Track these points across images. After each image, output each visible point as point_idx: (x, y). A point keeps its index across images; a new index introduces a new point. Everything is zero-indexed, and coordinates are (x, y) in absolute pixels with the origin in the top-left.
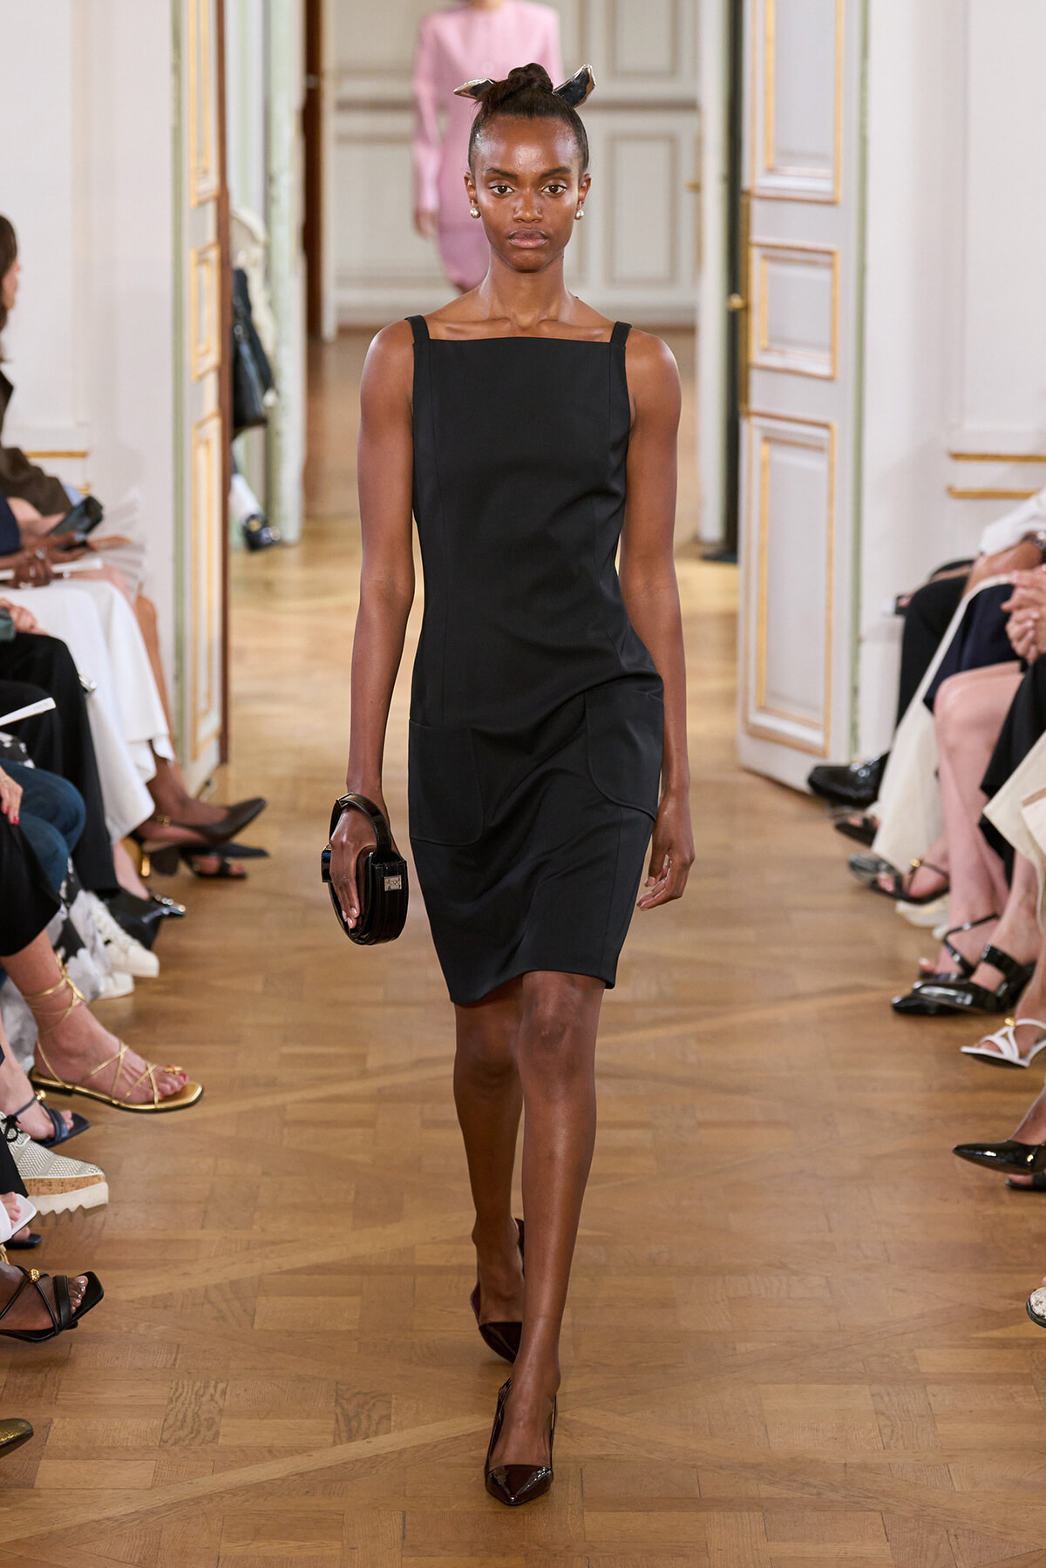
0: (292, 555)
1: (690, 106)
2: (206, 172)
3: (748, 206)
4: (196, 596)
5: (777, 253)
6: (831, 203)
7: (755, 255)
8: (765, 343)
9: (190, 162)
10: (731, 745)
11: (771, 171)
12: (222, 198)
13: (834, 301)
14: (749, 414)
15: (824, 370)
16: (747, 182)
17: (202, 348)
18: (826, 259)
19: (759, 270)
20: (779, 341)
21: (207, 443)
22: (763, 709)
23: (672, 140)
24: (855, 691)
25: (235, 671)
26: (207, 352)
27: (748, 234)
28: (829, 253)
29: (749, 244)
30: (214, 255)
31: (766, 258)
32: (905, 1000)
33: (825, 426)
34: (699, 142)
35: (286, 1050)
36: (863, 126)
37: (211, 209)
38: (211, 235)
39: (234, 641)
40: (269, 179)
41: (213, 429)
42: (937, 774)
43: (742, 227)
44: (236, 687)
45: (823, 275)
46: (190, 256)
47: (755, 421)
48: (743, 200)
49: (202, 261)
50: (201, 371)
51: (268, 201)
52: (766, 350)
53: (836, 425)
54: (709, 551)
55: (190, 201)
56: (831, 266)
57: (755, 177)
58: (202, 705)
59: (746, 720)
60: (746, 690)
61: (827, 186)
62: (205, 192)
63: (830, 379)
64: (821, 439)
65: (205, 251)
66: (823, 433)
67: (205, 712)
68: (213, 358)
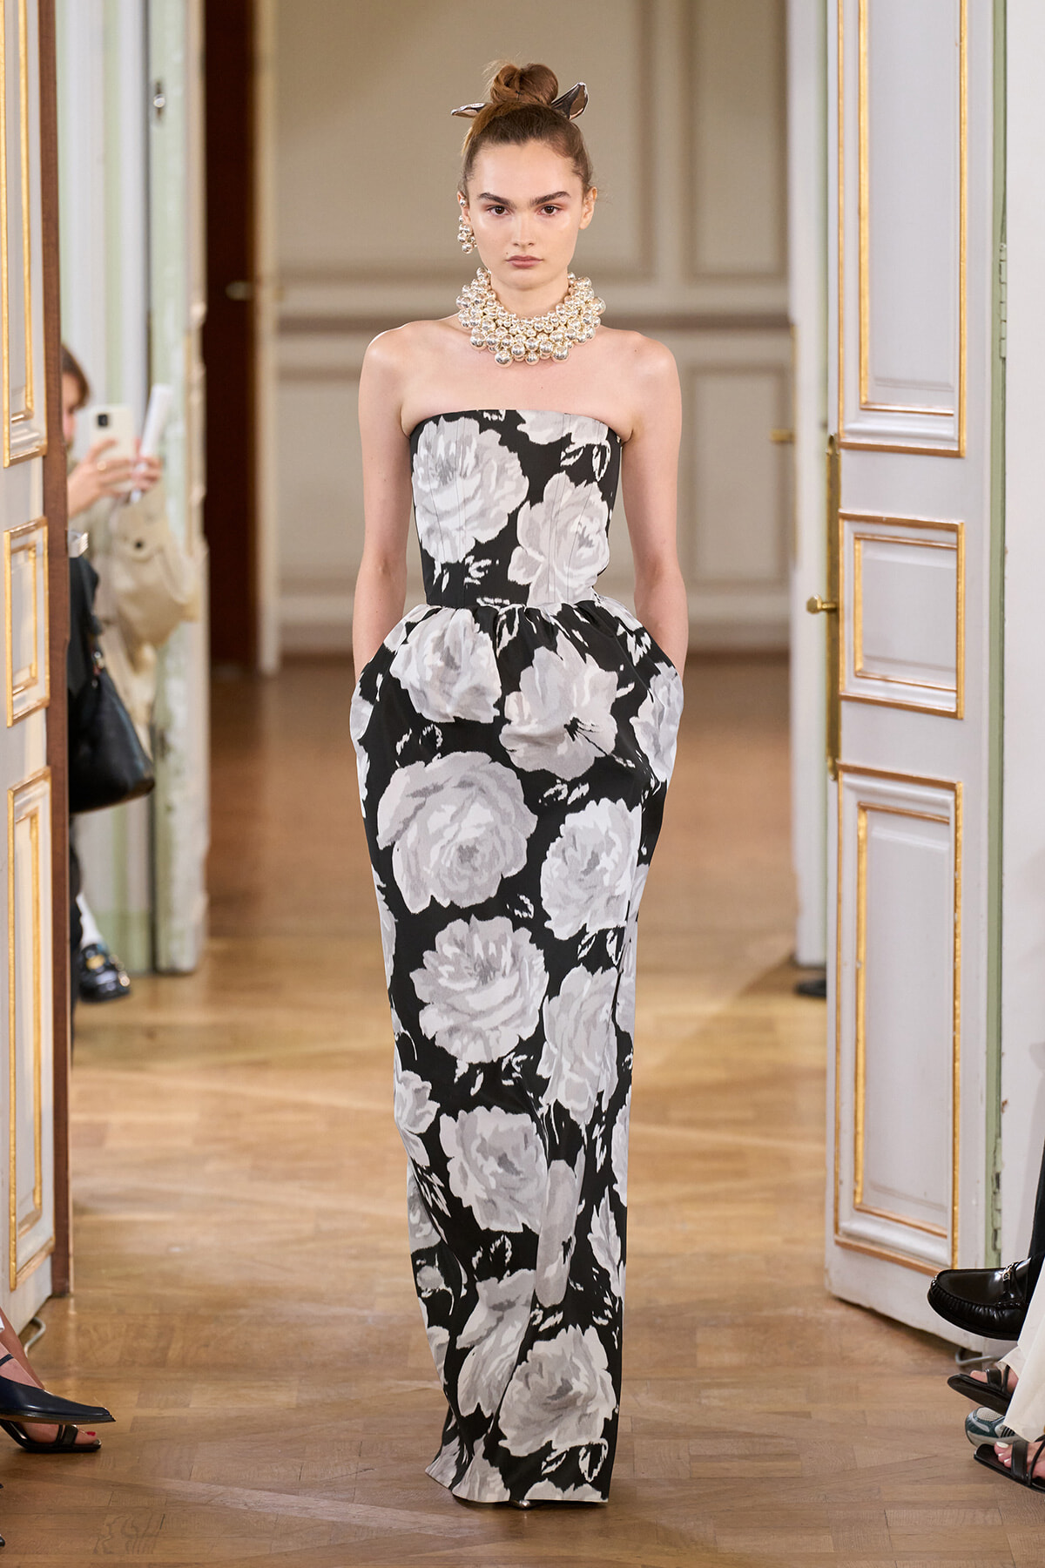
2: (27, 416)
3: (836, 461)
5: (879, 530)
6: (956, 455)
7: (849, 535)
8: (861, 665)
11: (866, 408)
12: (55, 452)
13: (958, 601)
14: (839, 770)
15: (945, 702)
17: (23, 677)
18: (952, 537)
19: (851, 556)
20: (881, 662)
21: (33, 817)
22: (860, 1210)
24: (996, 1180)
26: (33, 681)
28: (952, 528)
29: (838, 517)
30: (40, 537)
31: (857, 538)
33: (951, 787)
36: (999, 339)
37: (37, 464)
38: (35, 508)
39: (76, 1117)
41: (41, 797)
44: (77, 1187)
45: (946, 562)
47: (848, 780)
49: (21, 547)
50: (19, 711)
52: (861, 675)
53: (960, 787)
55: (4, 458)
56: (955, 548)
57: (843, 419)
58: (29, 1208)
59: (837, 1229)
60: (838, 1182)
61: (947, 429)
62: (29, 443)
63: (953, 716)
64: (944, 805)
65: (27, 531)
66: (947, 797)
67: (34, 1218)
68: (40, 692)
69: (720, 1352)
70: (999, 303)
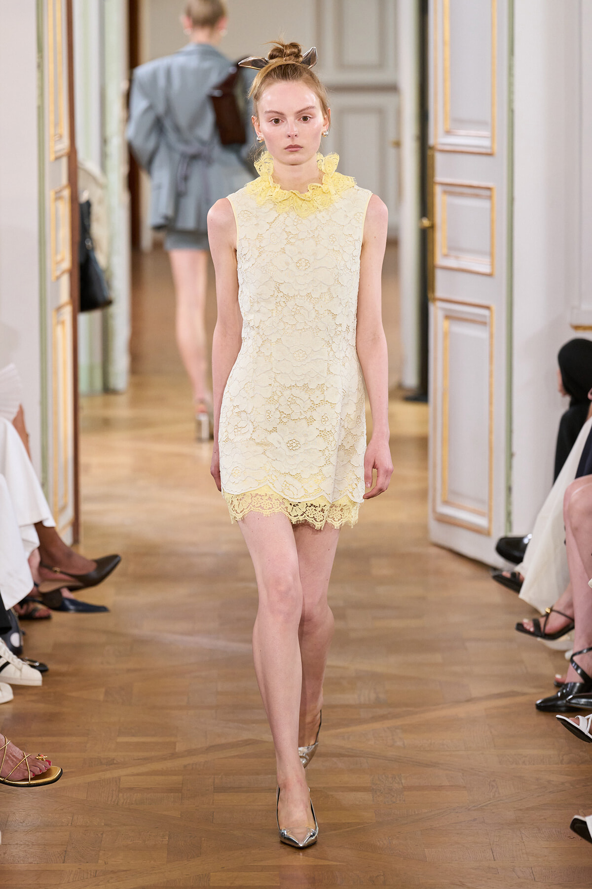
0: (122, 400)
1: (392, 88)
2: (61, 137)
3: (433, 157)
4: (56, 428)
5: (453, 189)
6: (491, 155)
7: (438, 190)
8: (445, 251)
9: (50, 130)
10: (425, 529)
11: (448, 133)
12: (72, 154)
13: (492, 222)
14: (435, 300)
15: (486, 269)
16: (432, 141)
17: (59, 258)
18: (487, 193)
19: (441, 200)
20: (454, 249)
21: (63, 323)
22: (446, 503)
23: (380, 112)
24: (509, 489)
25: (83, 479)
26: (62, 260)
27: (433, 176)
28: (489, 189)
29: (434, 183)
30: (66, 193)
31: (445, 192)
32: (545, 701)
33: (487, 308)
34: (399, 113)
35: (121, 739)
36: (511, 101)
37: (64, 162)
38: (64, 180)
39: (83, 459)
40: (104, 141)
41: (67, 313)
42: (565, 542)
43: (429, 172)
44: (84, 491)
45: (484, 204)
46: (50, 194)
47: (439, 304)
48: (429, 152)
49: (58, 198)
50: (58, 273)
51: (104, 156)
52: (446, 256)
53: (494, 307)
54: (409, 394)
55: (50, 157)
56: (490, 198)
57: (438, 137)
58: (61, 503)
59: (434, 511)
60: (435, 490)
61: (486, 143)
62: (60, 150)
63: (490, 275)
64: (485, 316)
65: (60, 191)
66: (485, 312)
67: (63, 508)
68: (66, 264)
69: (381, 568)
70: (511, 85)
